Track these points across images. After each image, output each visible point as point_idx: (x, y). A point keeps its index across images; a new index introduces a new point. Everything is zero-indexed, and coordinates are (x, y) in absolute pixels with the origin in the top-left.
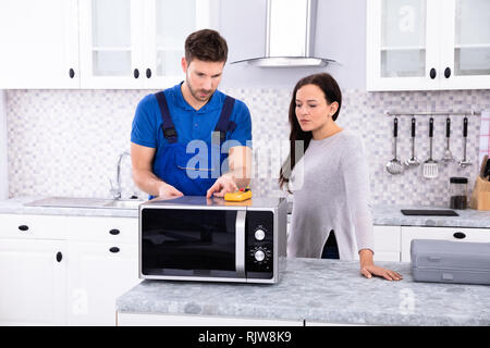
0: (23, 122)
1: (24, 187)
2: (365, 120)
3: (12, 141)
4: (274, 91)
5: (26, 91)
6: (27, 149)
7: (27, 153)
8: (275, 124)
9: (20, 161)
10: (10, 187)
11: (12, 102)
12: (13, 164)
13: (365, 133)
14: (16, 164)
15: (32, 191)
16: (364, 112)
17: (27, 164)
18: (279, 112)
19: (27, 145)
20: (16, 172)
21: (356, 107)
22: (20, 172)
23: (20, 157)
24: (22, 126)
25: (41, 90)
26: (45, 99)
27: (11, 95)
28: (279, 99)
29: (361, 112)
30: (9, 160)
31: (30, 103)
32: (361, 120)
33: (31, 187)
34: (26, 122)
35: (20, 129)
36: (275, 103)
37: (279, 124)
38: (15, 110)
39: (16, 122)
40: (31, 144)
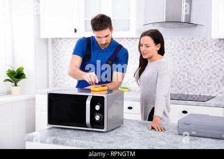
0: (59, 53)
1: (60, 83)
2: (215, 53)
3: (55, 62)
4: (171, 39)
5: (61, 39)
6: (61, 65)
7: (61, 67)
8: (171, 55)
9: (58, 71)
10: (54, 83)
11: (55, 44)
12: (55, 72)
13: (215, 60)
14: (57, 72)
15: (63, 85)
16: (215, 49)
17: (61, 72)
18: (173, 49)
19: (61, 63)
20: (57, 76)
21: (211, 47)
22: (58, 76)
23: (58, 69)
24: (59, 55)
25: (67, 38)
26: (69, 42)
27: (55, 41)
28: (173, 43)
29: (213, 49)
30: (54, 70)
31: (63, 44)
32: (213, 53)
33: (63, 83)
34: (61, 53)
35: (58, 56)
36: (171, 45)
37: (173, 55)
38: (56, 48)
39: (57, 53)
40: (62, 63)
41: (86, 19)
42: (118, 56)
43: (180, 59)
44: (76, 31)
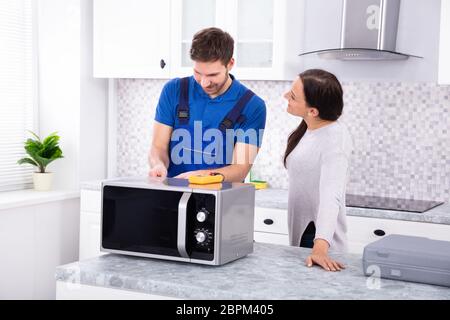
0: (129, 109)
1: (129, 168)
2: (445, 115)
3: (121, 126)
4: (355, 84)
5: (134, 80)
6: (132, 134)
7: (133, 137)
8: (354, 116)
9: (127, 144)
10: (118, 168)
11: (122, 91)
12: (121, 147)
13: (445, 128)
14: (124, 146)
15: (135, 173)
16: (445, 107)
17: (132, 147)
18: (358, 105)
19: (133, 130)
20: (124, 154)
21: (437, 102)
22: (127, 154)
23: (127, 140)
24: (130, 112)
25: (146, 79)
26: (149, 88)
27: (122, 84)
28: (358, 92)
29: (441, 106)
30: (118, 143)
31: (137, 91)
32: (441, 114)
33: (135, 168)
34: (133, 109)
35: (126, 115)
36: (355, 96)
37: (358, 117)
38: (125, 98)
39: (124, 108)
40: (136, 130)
41: (184, 41)
42: (244, 113)
43: (373, 125)
44: (163, 64)
